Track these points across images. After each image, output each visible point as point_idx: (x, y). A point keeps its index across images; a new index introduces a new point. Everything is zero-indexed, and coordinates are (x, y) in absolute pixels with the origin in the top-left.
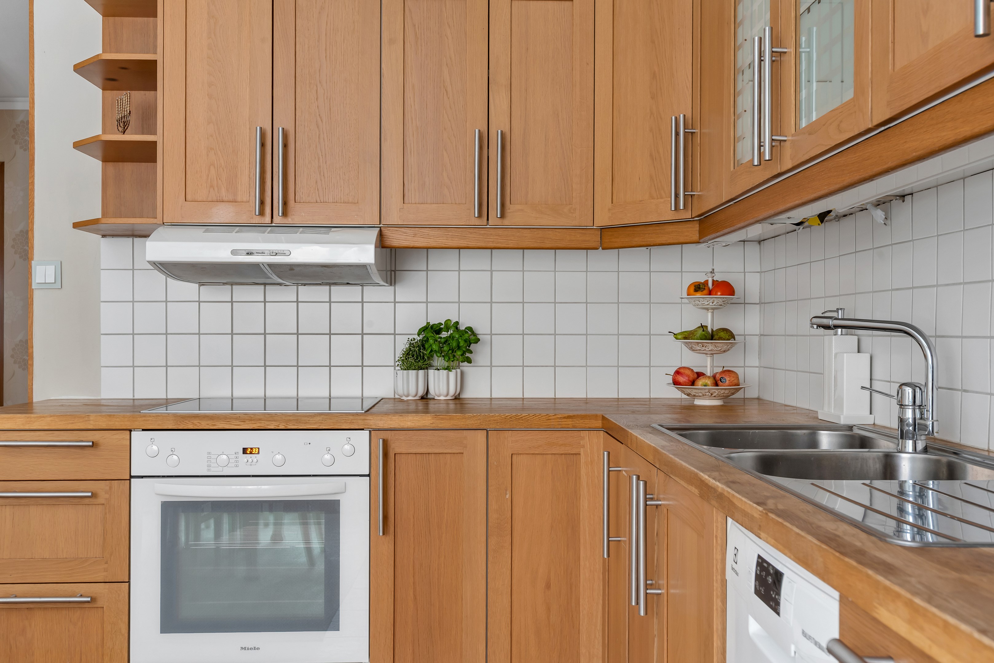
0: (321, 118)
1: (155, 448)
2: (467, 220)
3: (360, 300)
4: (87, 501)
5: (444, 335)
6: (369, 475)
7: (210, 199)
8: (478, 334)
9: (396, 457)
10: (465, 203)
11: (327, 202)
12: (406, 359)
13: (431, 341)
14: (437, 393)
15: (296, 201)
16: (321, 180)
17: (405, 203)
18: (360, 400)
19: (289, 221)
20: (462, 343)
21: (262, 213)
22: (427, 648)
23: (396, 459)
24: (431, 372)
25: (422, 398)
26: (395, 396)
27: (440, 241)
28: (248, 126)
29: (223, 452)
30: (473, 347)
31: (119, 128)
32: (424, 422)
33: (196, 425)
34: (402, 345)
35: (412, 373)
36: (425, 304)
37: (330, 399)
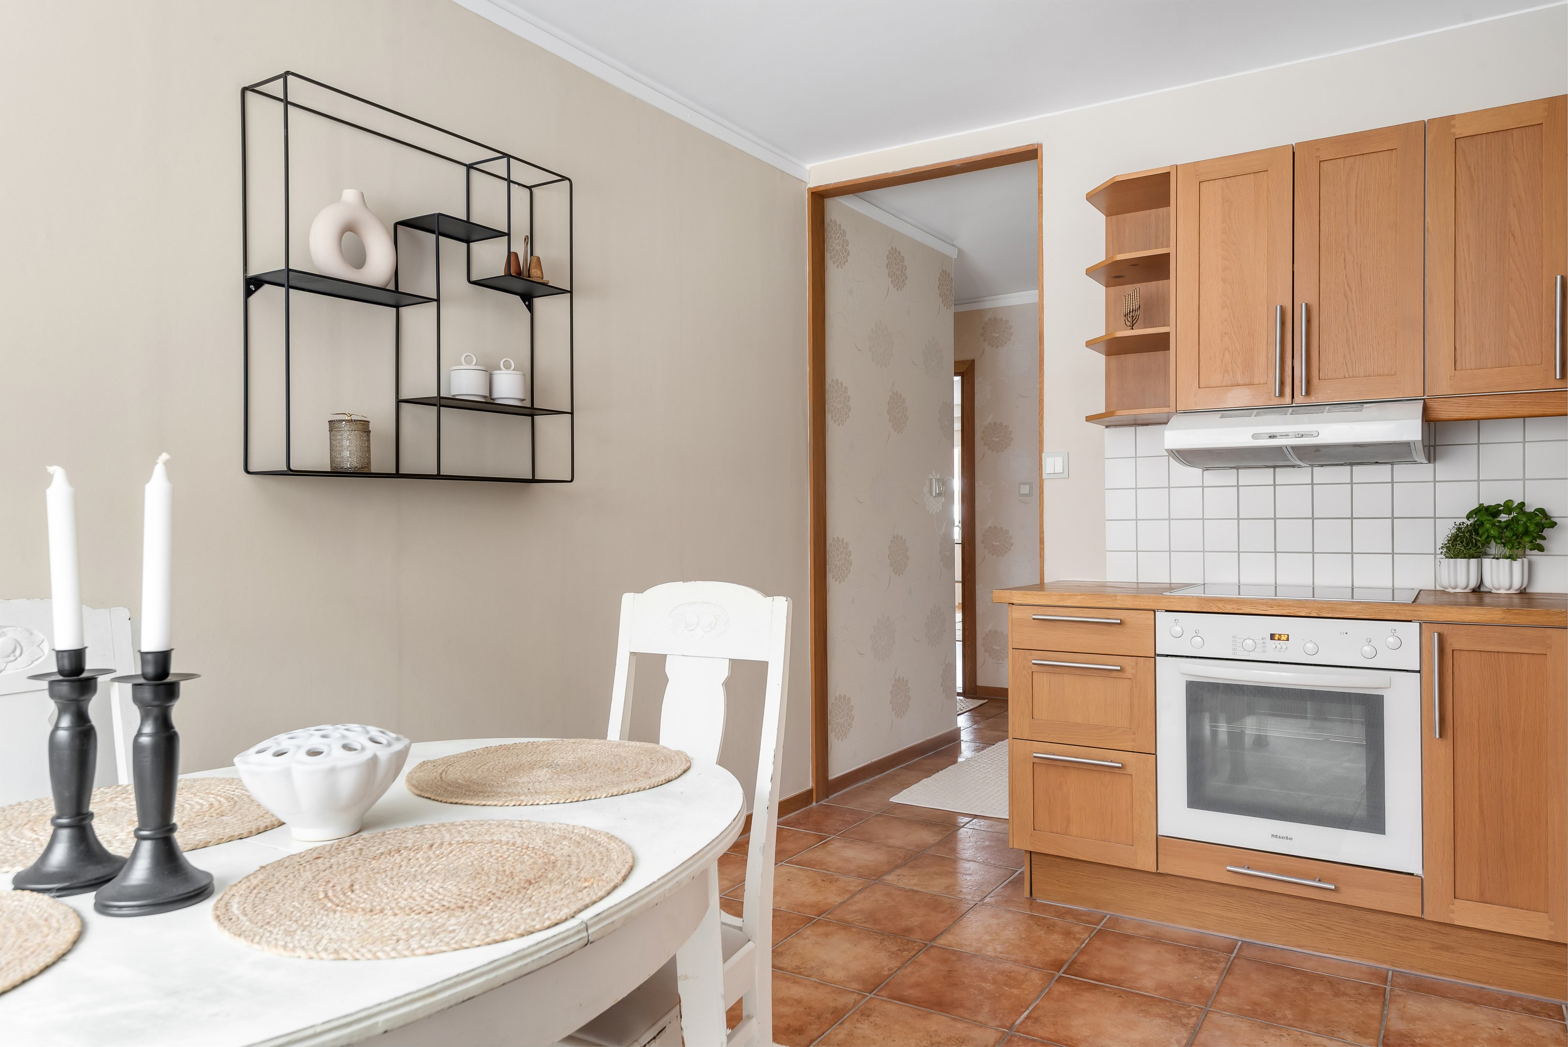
0: (1349, 287)
1: (1178, 629)
2: (1543, 383)
3: (1390, 480)
4: (1115, 674)
5: (1504, 517)
6: (1419, 672)
7: (1224, 384)
8: (1552, 517)
9: (1454, 654)
10: (1540, 363)
11: (1358, 376)
12: (1453, 546)
13: (1488, 526)
14: (1496, 585)
15: (1320, 379)
16: (1350, 353)
17: (1457, 369)
18: (1391, 591)
19: (1312, 400)
20: (1532, 528)
21: (1282, 394)
22: (1499, 871)
23: (1454, 656)
24: (1487, 562)
25: (1474, 591)
26: (1435, 588)
27: (1505, 409)
28: (1265, 305)
29: (1249, 637)
30: (1546, 532)
31: (1127, 322)
32: (1492, 616)
33: (1220, 608)
34: (1446, 530)
35: (1461, 562)
36: (1476, 483)
37: (1353, 589)
